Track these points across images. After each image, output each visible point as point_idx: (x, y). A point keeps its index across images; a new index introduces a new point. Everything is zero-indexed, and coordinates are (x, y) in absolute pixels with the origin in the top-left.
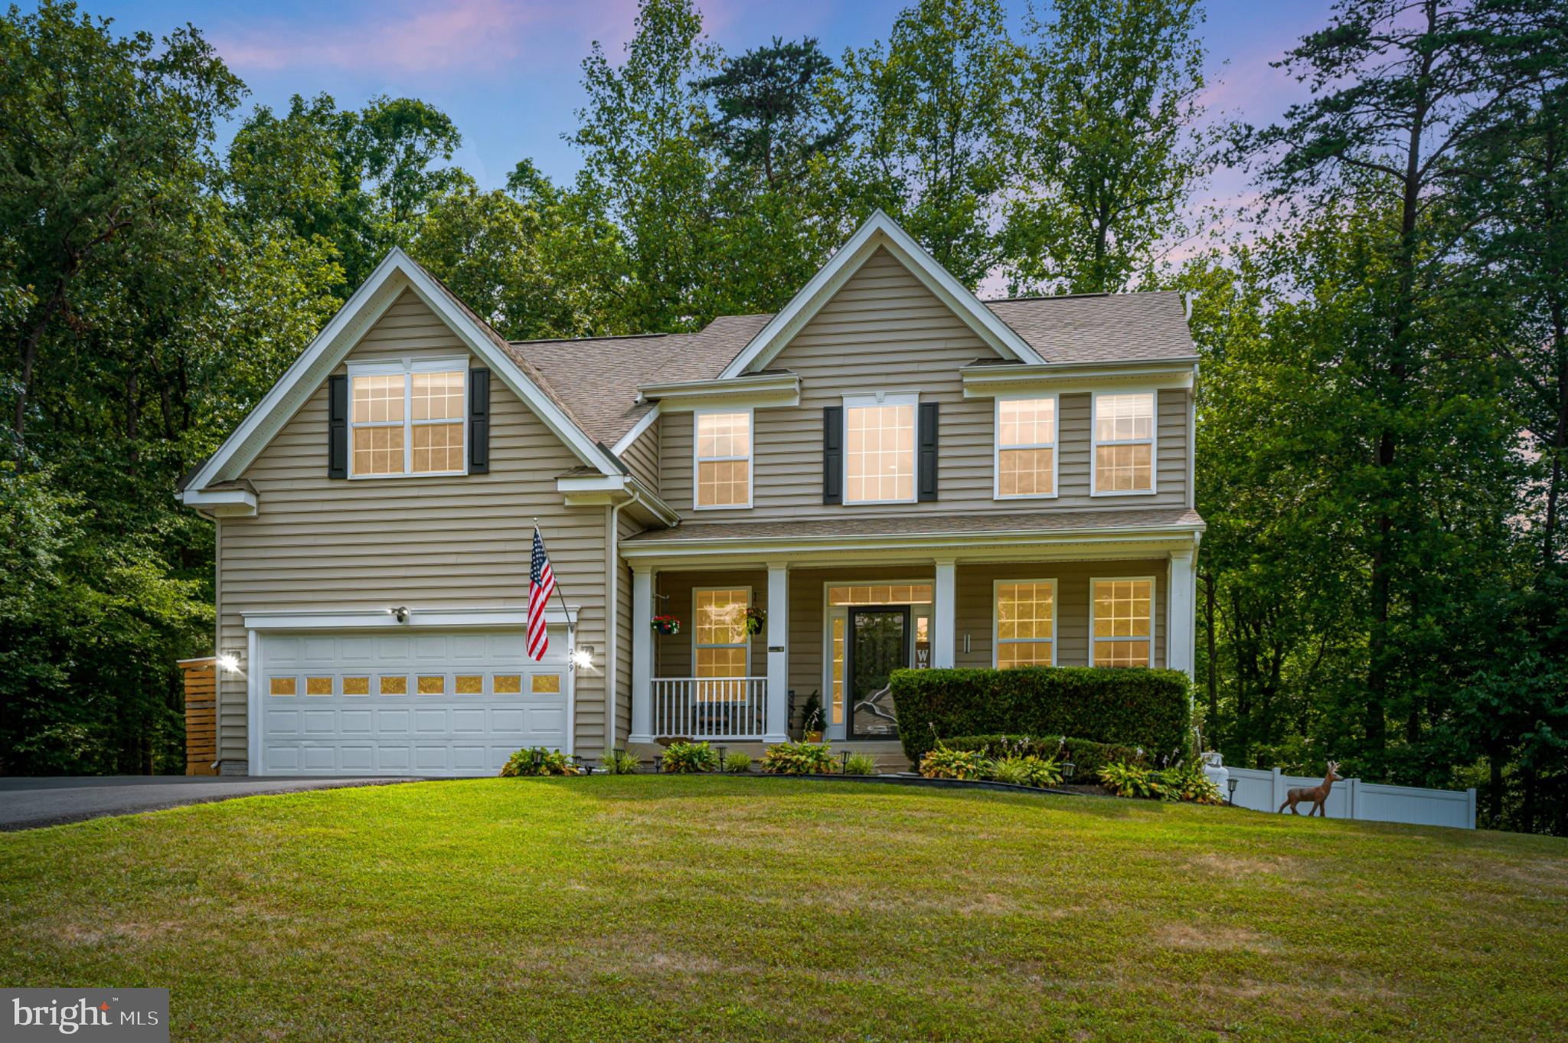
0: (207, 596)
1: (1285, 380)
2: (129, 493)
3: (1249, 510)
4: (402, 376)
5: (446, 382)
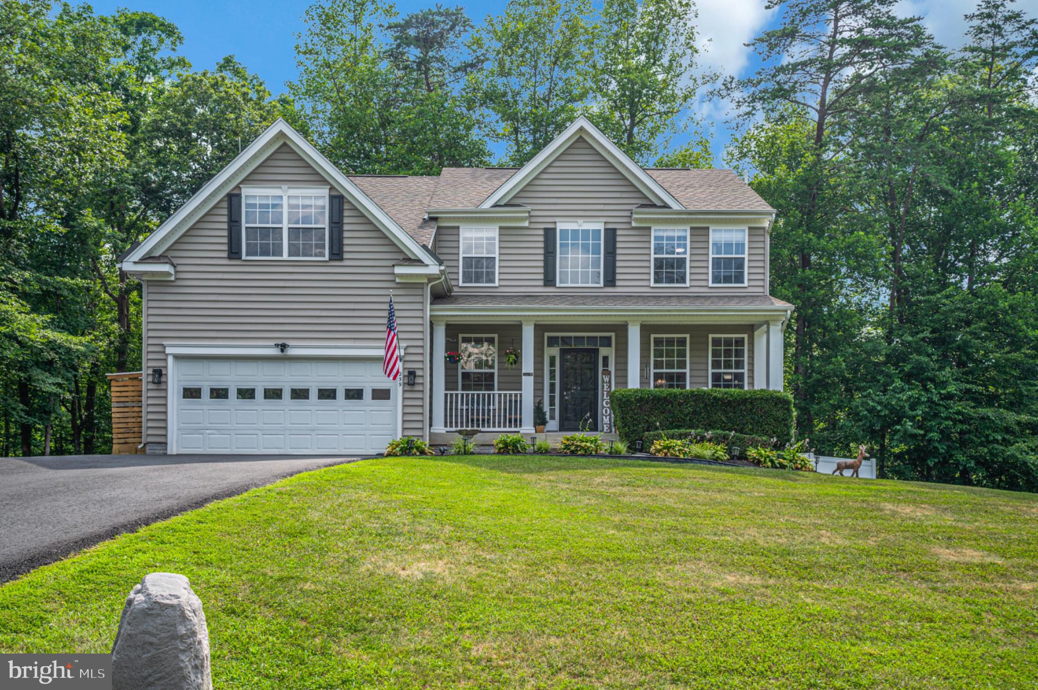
4: (281, 197)
5: (312, 202)
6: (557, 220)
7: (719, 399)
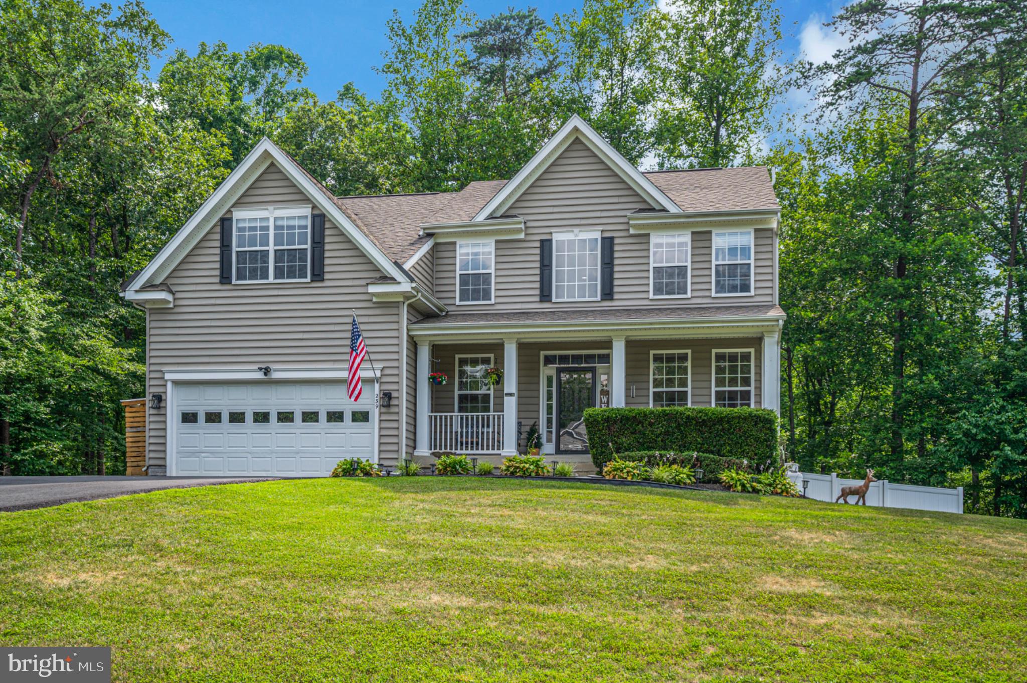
0: (140, 359)
1: (836, 223)
2: (90, 292)
3: (813, 306)
4: (268, 219)
5: (296, 223)
6: (552, 230)
7: (693, 419)
